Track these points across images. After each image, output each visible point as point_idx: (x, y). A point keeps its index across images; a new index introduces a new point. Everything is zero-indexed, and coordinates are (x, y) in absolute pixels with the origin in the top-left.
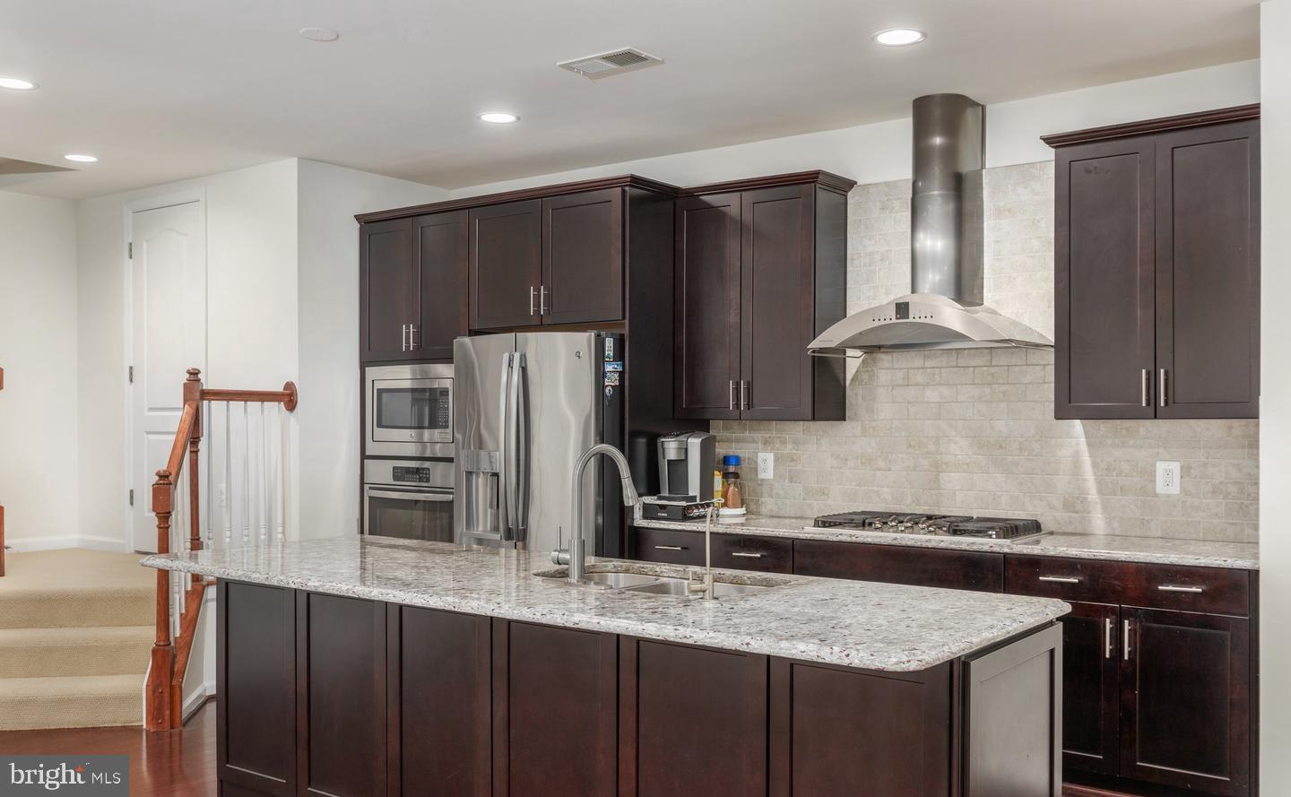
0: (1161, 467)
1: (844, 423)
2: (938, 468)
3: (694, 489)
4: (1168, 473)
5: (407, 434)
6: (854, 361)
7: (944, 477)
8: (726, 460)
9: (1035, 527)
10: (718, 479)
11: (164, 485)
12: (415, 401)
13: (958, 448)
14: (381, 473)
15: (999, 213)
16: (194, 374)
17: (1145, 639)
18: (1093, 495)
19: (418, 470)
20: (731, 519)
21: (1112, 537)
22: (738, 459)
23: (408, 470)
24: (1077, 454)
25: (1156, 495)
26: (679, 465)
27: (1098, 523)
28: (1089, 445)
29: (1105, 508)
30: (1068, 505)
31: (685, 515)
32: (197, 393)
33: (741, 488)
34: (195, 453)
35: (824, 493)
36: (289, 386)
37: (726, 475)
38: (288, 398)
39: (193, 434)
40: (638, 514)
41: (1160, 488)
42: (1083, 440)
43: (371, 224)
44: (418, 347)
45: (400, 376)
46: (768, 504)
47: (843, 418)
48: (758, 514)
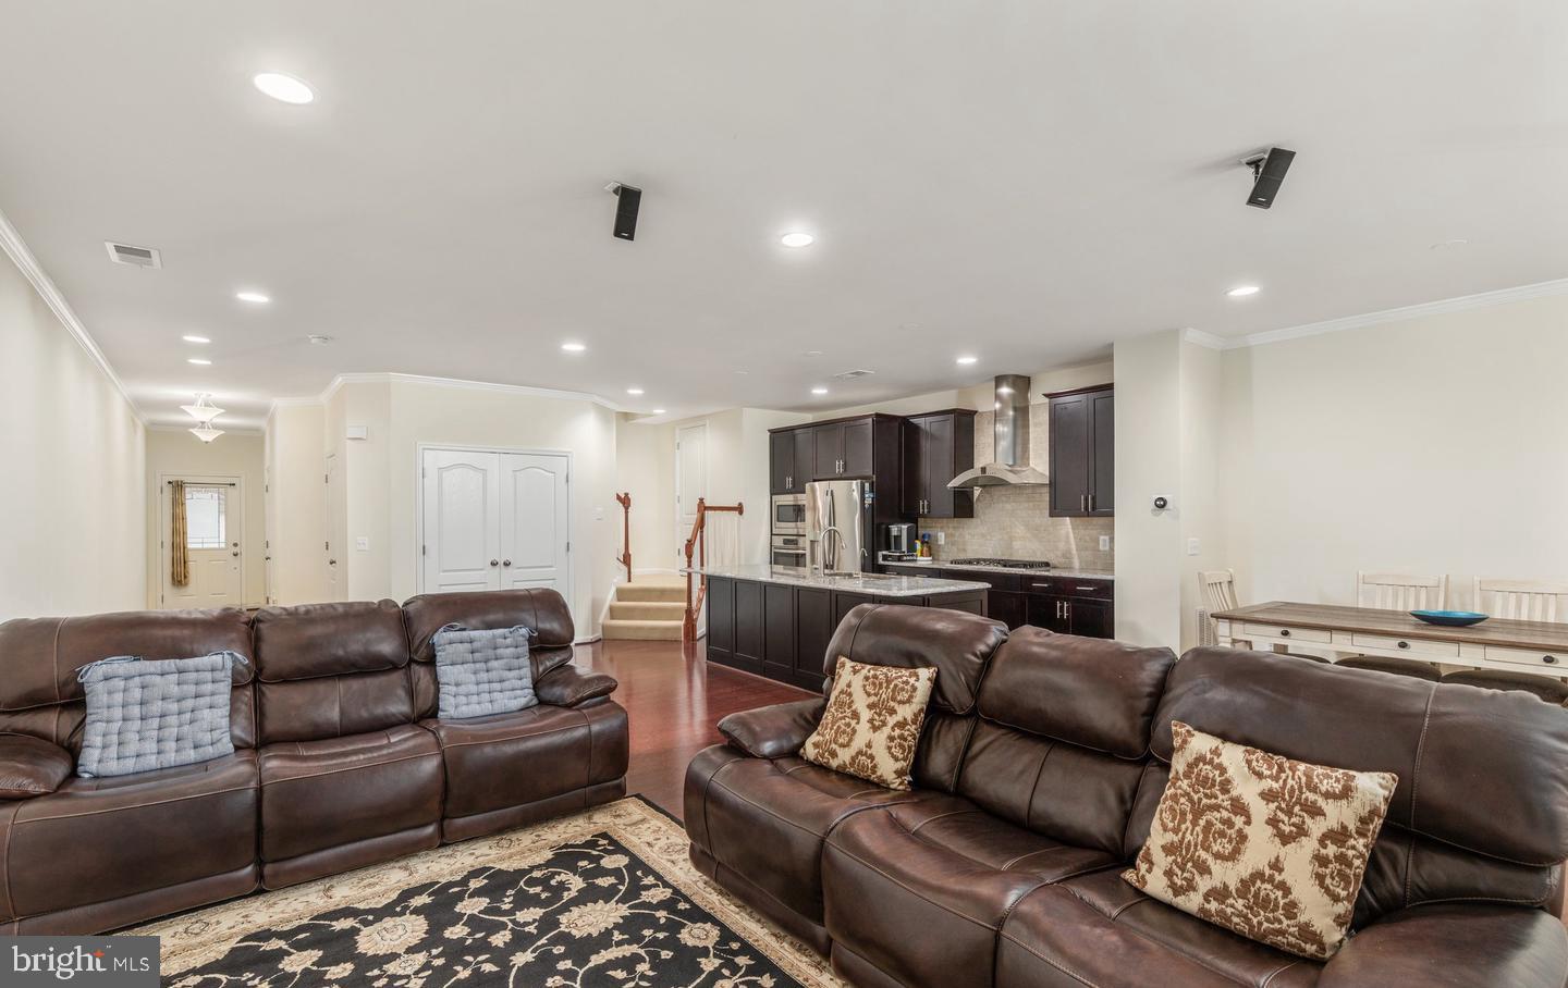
0: (1102, 538)
1: (974, 520)
2: (1011, 539)
3: (904, 548)
4: (1104, 540)
5: (793, 524)
6: (977, 491)
7: (1014, 543)
8: (924, 536)
9: (1047, 564)
10: (918, 543)
11: (689, 545)
12: (794, 510)
13: (1020, 530)
14: (778, 541)
15: (1036, 425)
16: (701, 500)
17: (1074, 610)
18: (1074, 552)
19: (793, 541)
20: (924, 561)
21: (1082, 570)
22: (929, 535)
23: (788, 540)
24: (1068, 533)
25: (1099, 551)
26: (898, 538)
27: (1076, 564)
28: (1073, 529)
29: (1079, 558)
30: (1064, 556)
31: (899, 559)
32: (703, 508)
33: (930, 548)
34: (702, 532)
35: (964, 550)
36: (740, 504)
37: (922, 543)
38: (740, 509)
39: (701, 524)
40: (880, 559)
41: (1101, 548)
42: (1070, 527)
43: (774, 433)
44: (794, 486)
45: (787, 500)
46: (943, 556)
47: (972, 517)
48: (938, 560)
